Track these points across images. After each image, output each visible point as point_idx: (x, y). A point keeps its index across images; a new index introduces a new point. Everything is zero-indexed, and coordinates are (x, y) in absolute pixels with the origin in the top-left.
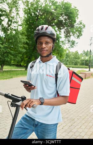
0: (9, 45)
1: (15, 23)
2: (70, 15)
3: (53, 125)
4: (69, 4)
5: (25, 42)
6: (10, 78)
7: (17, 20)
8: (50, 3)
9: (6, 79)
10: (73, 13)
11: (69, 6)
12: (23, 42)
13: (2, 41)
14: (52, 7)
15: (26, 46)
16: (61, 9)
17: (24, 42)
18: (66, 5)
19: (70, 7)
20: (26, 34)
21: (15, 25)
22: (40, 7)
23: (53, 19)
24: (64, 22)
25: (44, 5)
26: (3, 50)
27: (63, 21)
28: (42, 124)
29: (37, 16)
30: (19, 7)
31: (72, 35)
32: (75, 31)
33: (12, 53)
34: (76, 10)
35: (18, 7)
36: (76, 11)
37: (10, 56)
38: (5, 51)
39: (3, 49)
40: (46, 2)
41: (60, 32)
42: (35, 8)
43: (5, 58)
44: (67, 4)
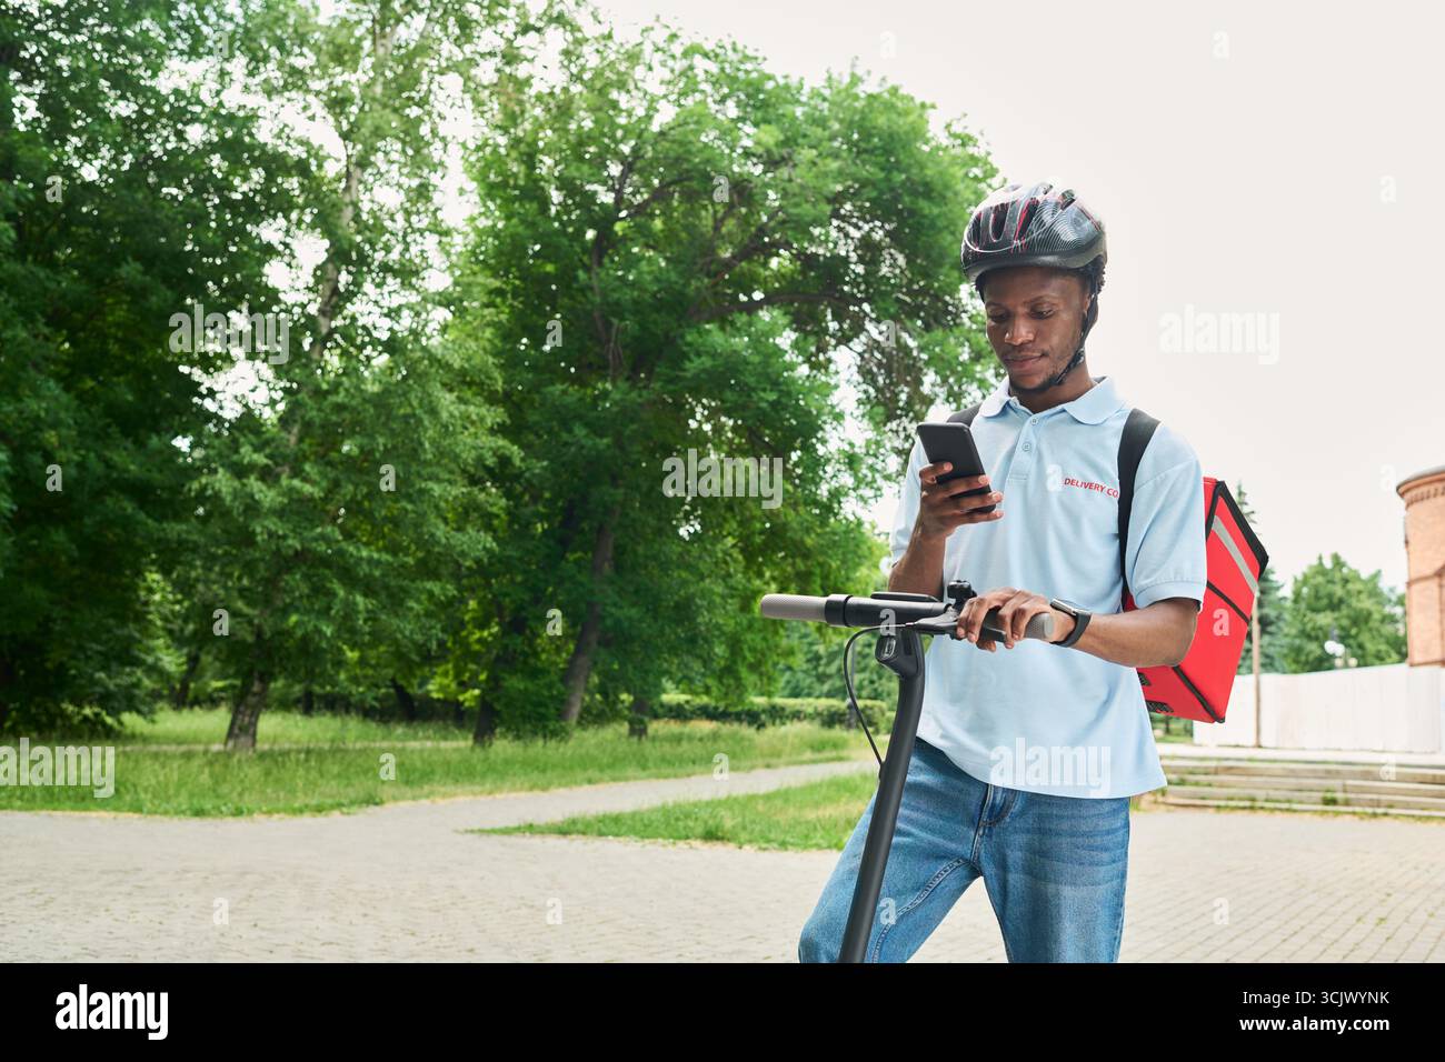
0: (336, 484)
1: (392, 283)
2: (923, 204)
3: (1106, 808)
4: (907, 113)
5: (490, 461)
6: (352, 803)
7: (414, 250)
8: (723, 100)
9: (319, 809)
10: (947, 187)
11: (902, 124)
12: (469, 457)
13: (267, 443)
14: (749, 135)
15: (492, 498)
16: (836, 155)
17: (480, 460)
18: (882, 121)
19: (918, 133)
20: (499, 386)
21: (394, 293)
22: (627, 131)
23: (758, 248)
24: (860, 269)
25: (665, 115)
26: (271, 534)
27: (846, 260)
28: (1034, 800)
29: (605, 220)
30: (434, 132)
31: (942, 392)
32: (965, 356)
33: (364, 569)
34: (974, 160)
35: (424, 130)
36: (976, 171)
37: (341, 593)
38: (294, 543)
39: (272, 524)
40: (683, 94)
41: (822, 367)
42: (582, 141)
43: (285, 611)
44: (890, 107)
